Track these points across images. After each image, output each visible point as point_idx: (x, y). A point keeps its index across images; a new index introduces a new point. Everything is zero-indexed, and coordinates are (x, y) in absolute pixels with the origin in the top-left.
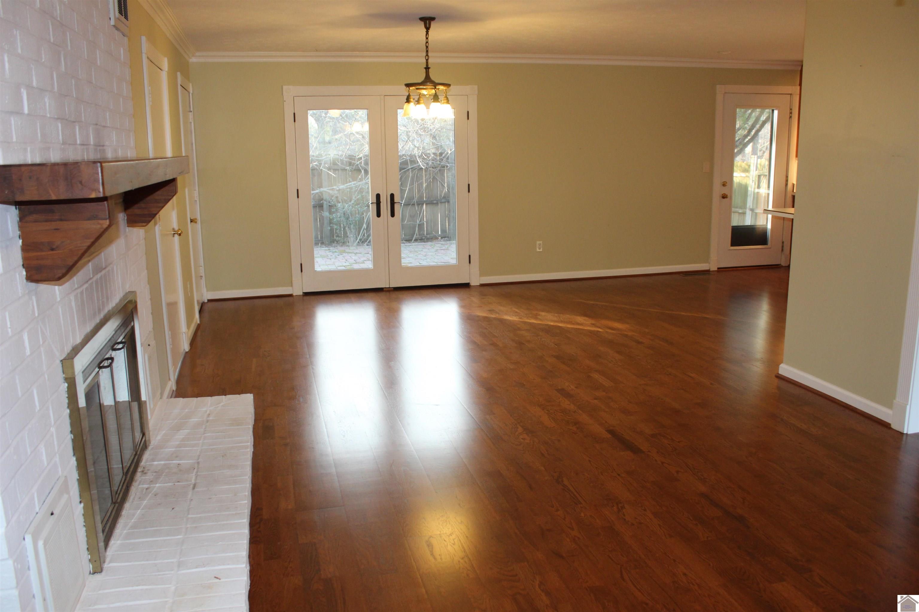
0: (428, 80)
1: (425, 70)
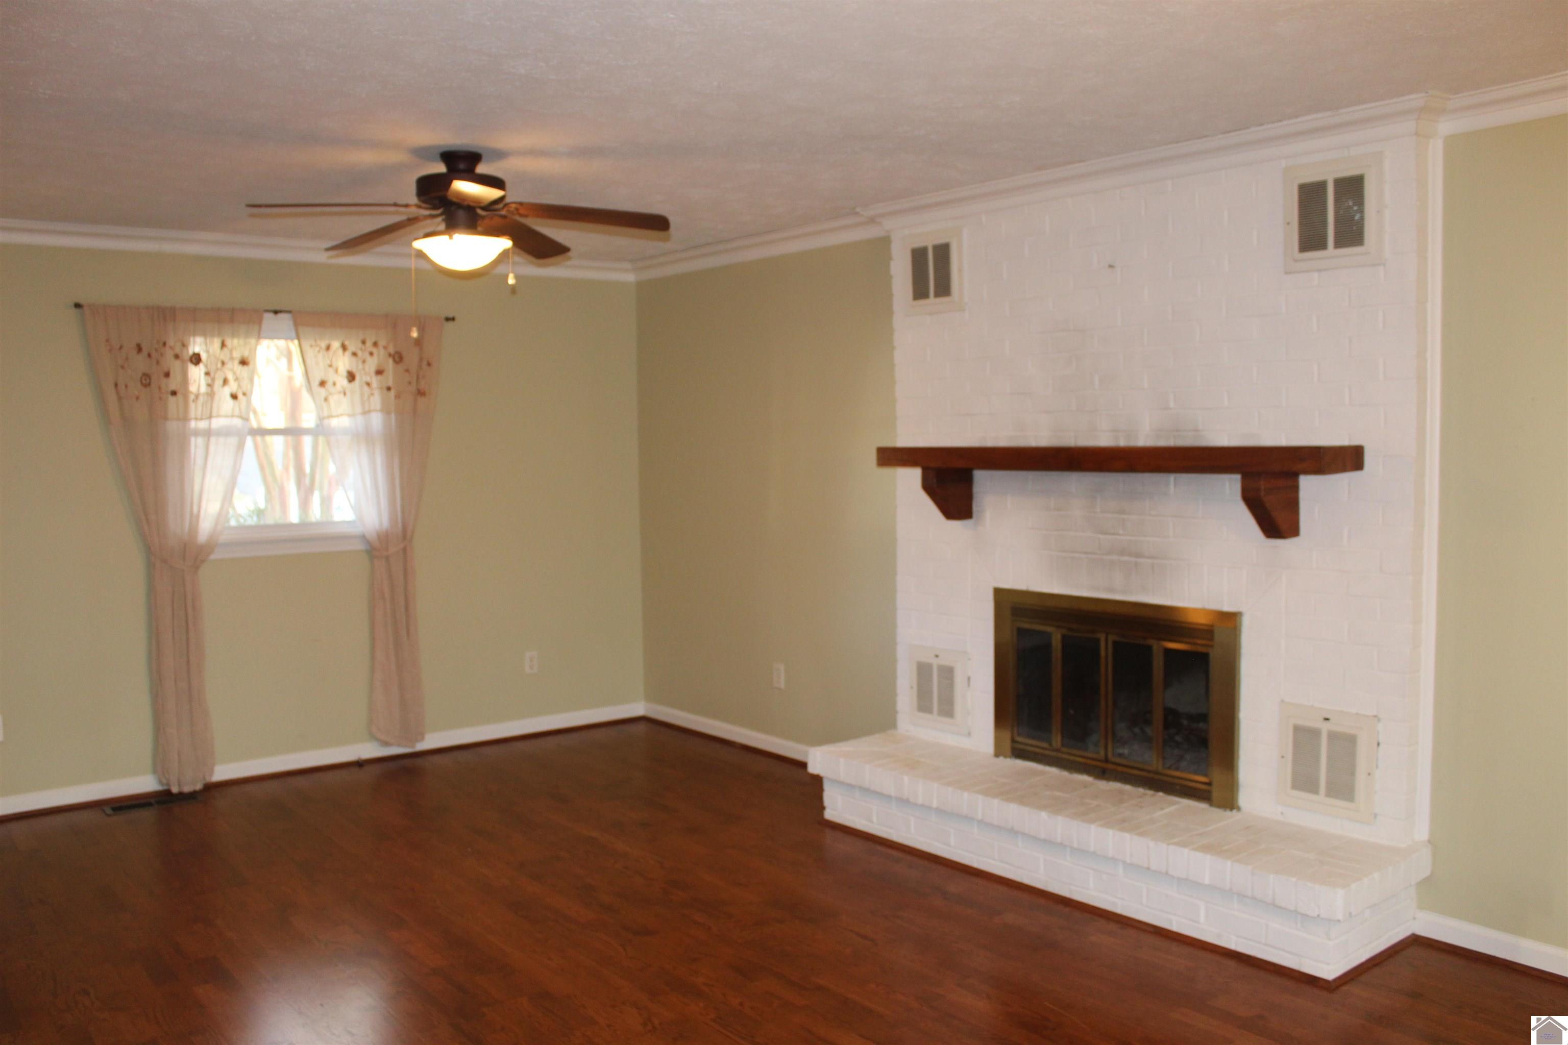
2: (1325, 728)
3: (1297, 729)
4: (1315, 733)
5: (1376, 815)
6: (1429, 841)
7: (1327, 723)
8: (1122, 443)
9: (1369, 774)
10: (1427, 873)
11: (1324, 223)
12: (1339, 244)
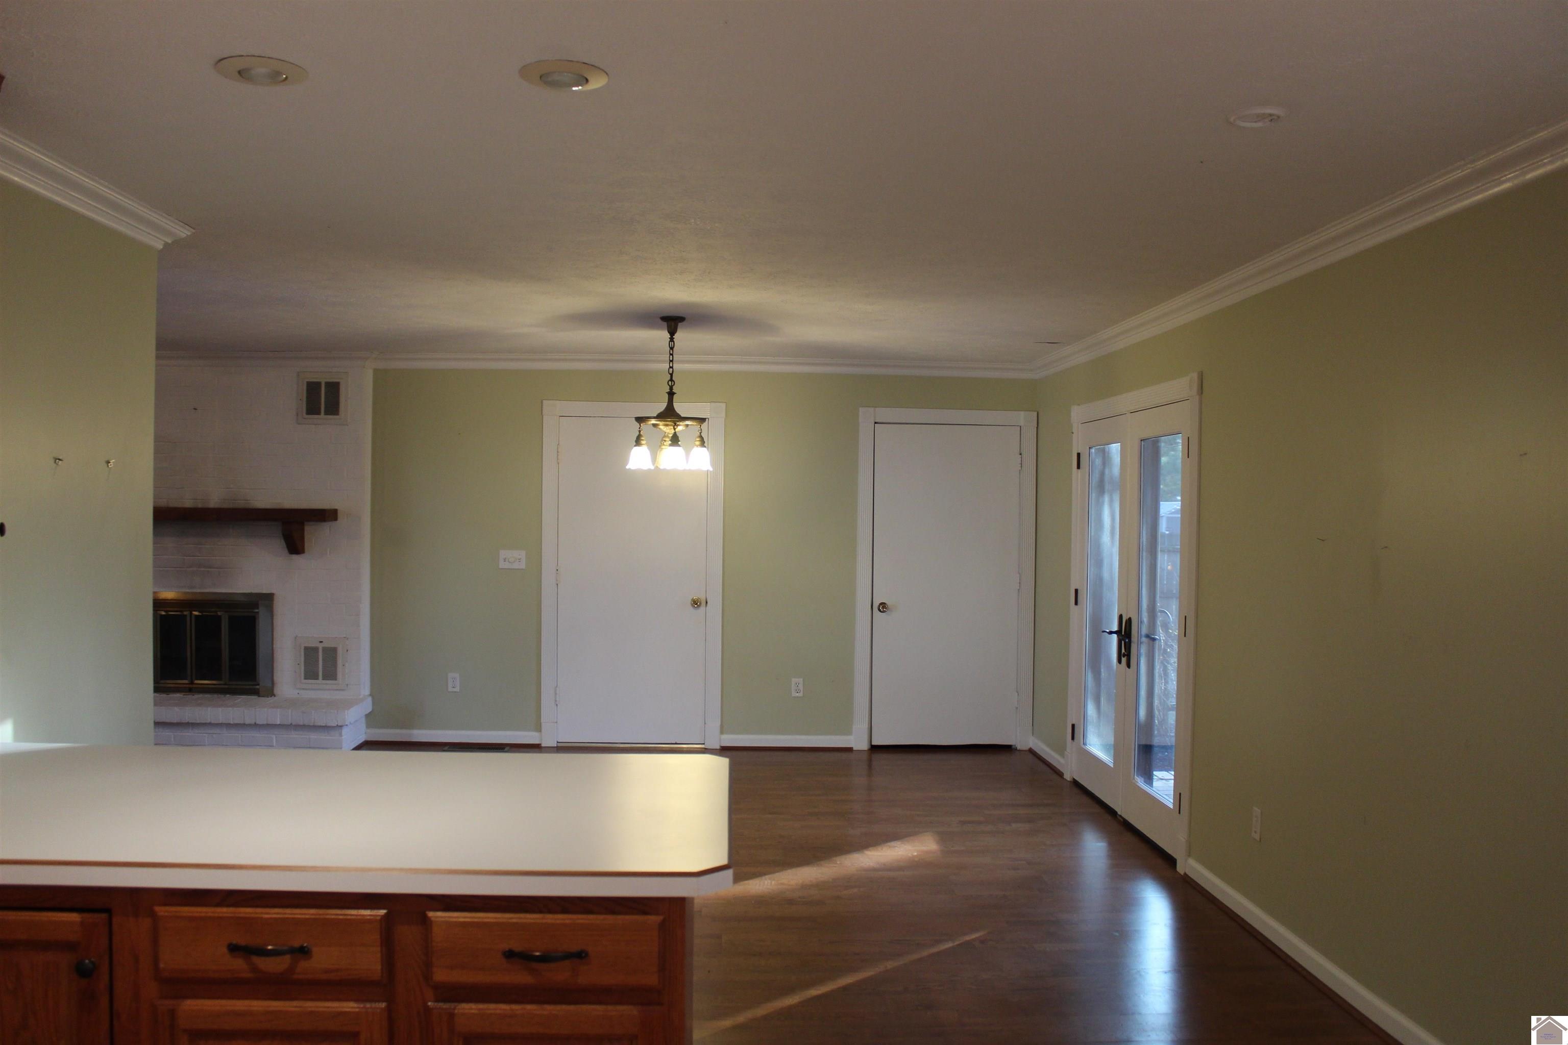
0: (668, 414)
2: (320, 646)
3: (306, 649)
4: (316, 649)
5: (347, 685)
6: (370, 695)
7: (321, 644)
8: (200, 506)
9: (343, 665)
10: (370, 710)
11: (320, 403)
12: (326, 413)
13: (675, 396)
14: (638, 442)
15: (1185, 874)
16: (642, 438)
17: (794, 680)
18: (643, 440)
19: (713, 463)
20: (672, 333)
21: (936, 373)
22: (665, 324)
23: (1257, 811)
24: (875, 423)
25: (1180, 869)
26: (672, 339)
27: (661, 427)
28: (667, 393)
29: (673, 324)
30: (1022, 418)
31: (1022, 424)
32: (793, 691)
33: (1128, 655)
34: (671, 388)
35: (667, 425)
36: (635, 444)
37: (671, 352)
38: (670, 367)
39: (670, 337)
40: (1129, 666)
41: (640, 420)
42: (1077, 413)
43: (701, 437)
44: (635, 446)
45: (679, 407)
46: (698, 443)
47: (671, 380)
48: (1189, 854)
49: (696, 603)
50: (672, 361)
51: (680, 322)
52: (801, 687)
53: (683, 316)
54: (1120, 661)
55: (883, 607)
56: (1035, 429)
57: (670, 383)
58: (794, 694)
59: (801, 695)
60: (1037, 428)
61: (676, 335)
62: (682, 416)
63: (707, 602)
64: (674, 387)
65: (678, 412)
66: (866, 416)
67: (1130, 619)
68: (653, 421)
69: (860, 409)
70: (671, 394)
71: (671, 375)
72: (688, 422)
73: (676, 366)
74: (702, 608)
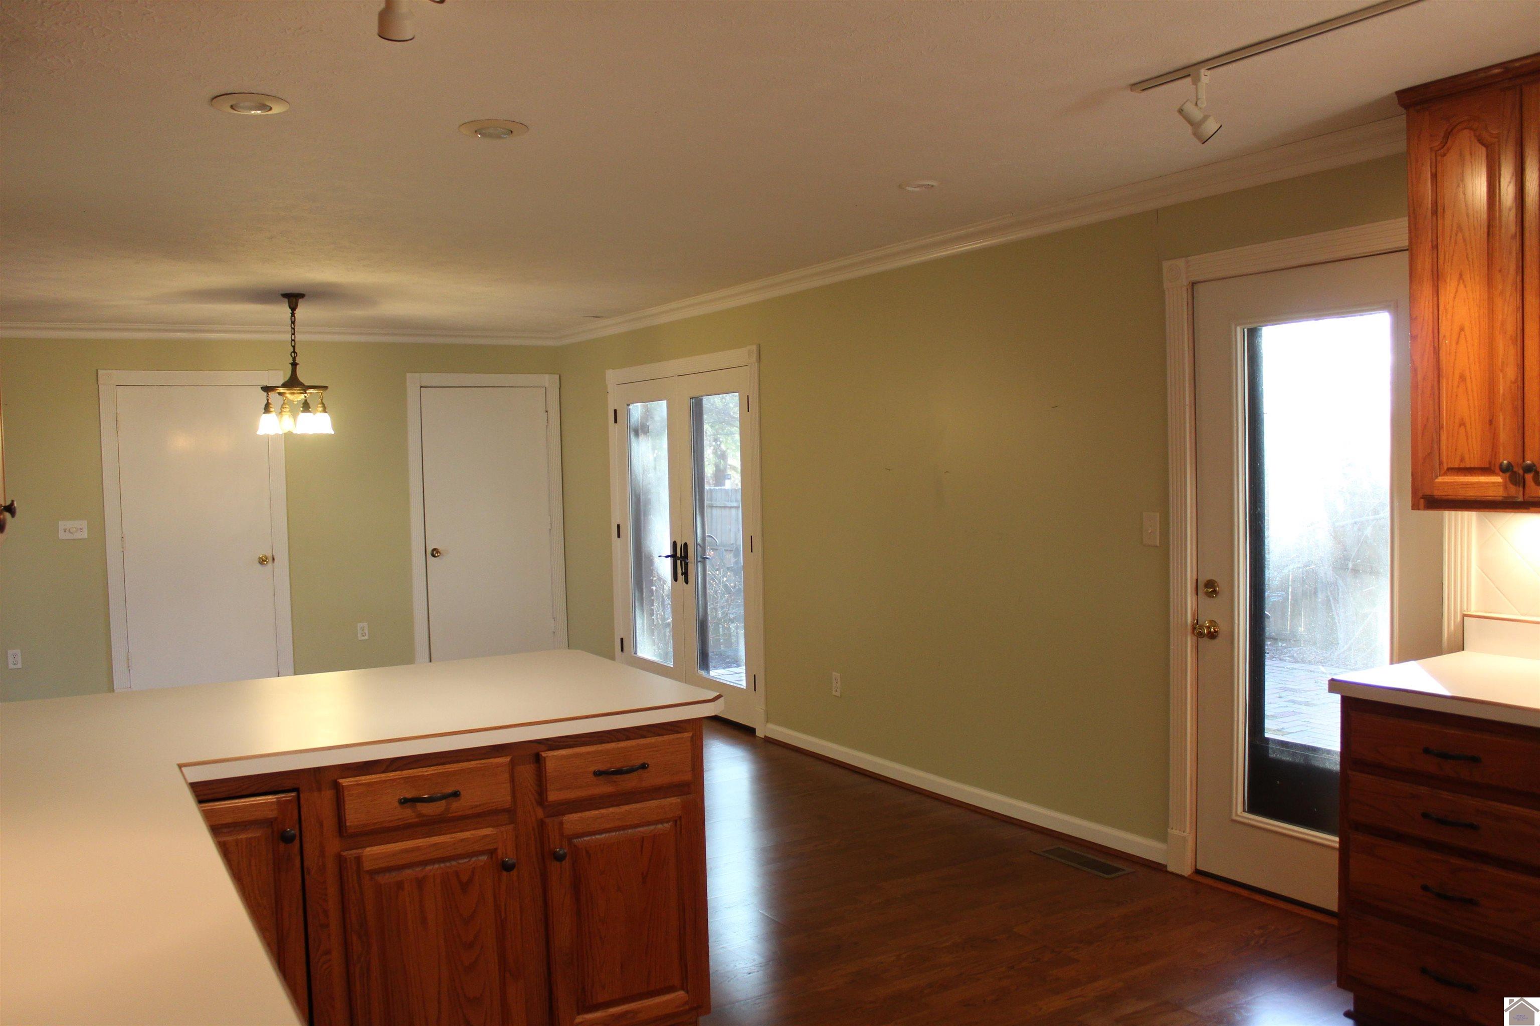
0: (293, 383)
1: (290, 366)
13: (298, 367)
14: (267, 409)
15: (765, 736)
16: (271, 406)
17: (360, 625)
18: (272, 407)
19: (334, 427)
20: (293, 309)
21: (481, 341)
22: (286, 300)
23: (836, 675)
24: (421, 387)
25: (760, 733)
26: (293, 314)
27: (288, 395)
28: (290, 364)
29: (294, 300)
30: (548, 380)
31: (547, 385)
32: (359, 635)
33: (685, 574)
34: (294, 359)
35: (293, 394)
36: (264, 411)
37: (293, 326)
38: (292, 340)
39: (291, 312)
40: (687, 582)
41: (267, 389)
42: (612, 376)
43: (322, 403)
44: (264, 413)
45: (301, 376)
46: (320, 409)
47: (294, 352)
48: (768, 721)
49: (262, 561)
50: (293, 334)
51: (300, 298)
52: (366, 631)
53: (304, 293)
54: (675, 578)
55: (435, 553)
56: (558, 389)
57: (293, 354)
58: (360, 638)
59: (366, 637)
60: (560, 389)
61: (297, 310)
62: (306, 384)
63: (273, 559)
64: (297, 358)
65: (302, 381)
66: (413, 381)
67: (686, 545)
68: (281, 390)
69: (407, 374)
70: (294, 365)
71: (294, 347)
72: (311, 391)
73: (298, 337)
74: (270, 565)
